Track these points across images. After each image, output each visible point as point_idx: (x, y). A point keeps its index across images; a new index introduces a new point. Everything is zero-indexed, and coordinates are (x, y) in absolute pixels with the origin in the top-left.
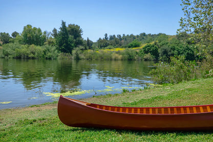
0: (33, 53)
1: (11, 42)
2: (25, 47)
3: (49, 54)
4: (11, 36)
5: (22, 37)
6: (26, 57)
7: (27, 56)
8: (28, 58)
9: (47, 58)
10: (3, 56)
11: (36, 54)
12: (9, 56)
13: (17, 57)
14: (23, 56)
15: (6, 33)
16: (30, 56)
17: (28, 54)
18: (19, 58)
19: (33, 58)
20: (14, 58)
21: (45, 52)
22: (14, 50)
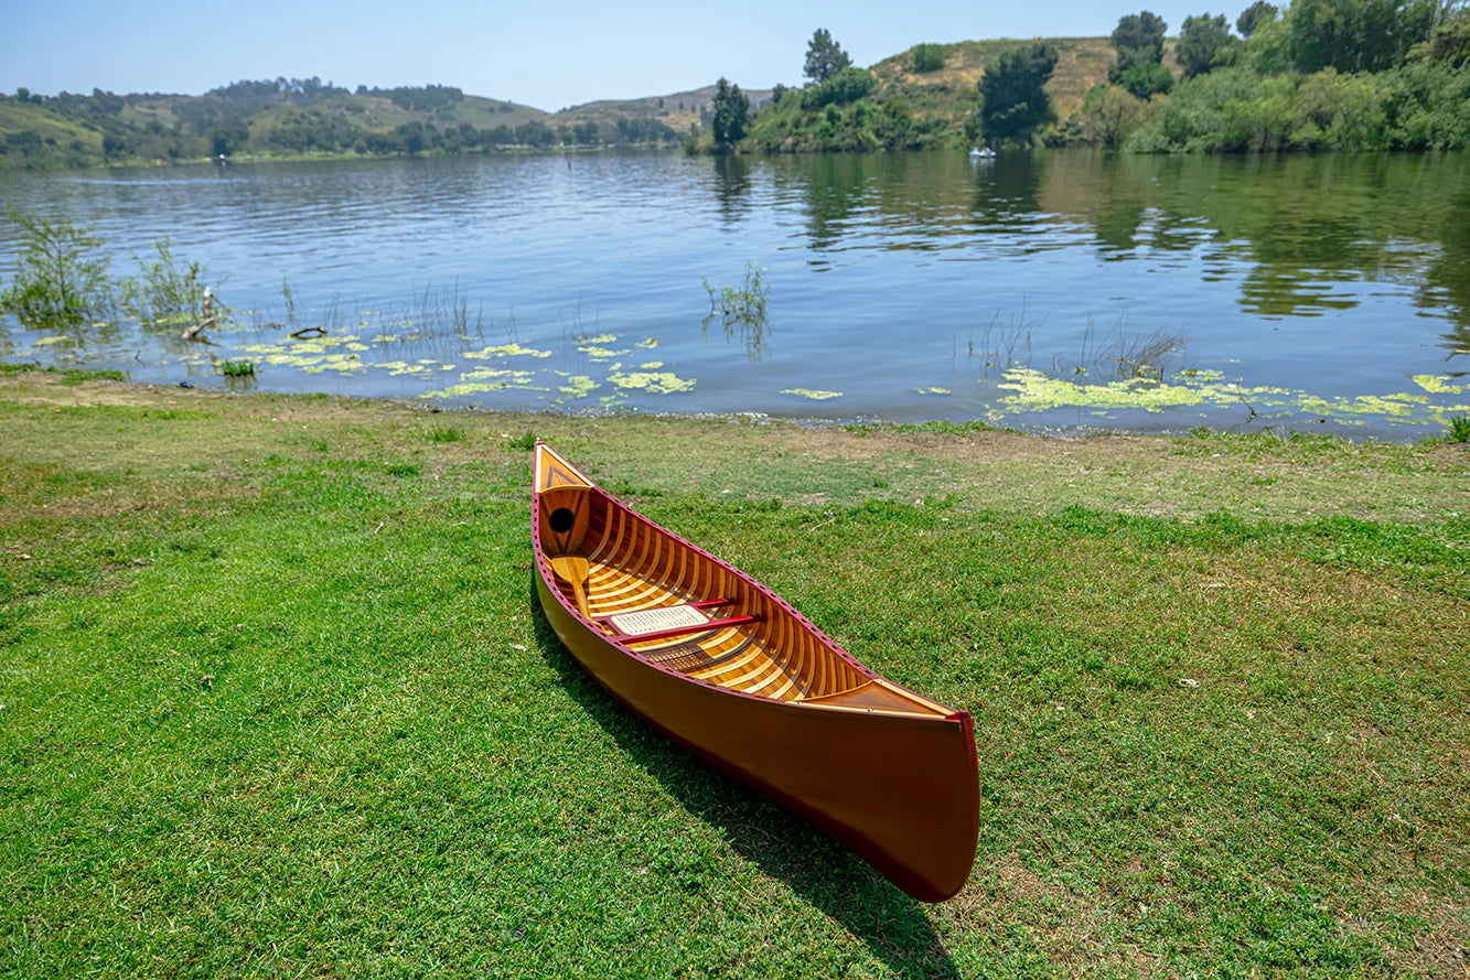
0: (1321, 120)
1: (1222, 64)
2: (1281, 89)
3: (1417, 120)
4: (1233, 31)
5: (1287, 29)
6: (1274, 144)
7: (1283, 140)
8: (1287, 149)
9: (1396, 142)
10: (1162, 142)
11: (1338, 124)
12: (1191, 142)
13: (1227, 144)
14: (1259, 137)
15: (1213, 15)
16: (1296, 137)
17: (1288, 126)
18: (1236, 150)
19: (1315, 148)
20: (1209, 151)
21: (1391, 110)
22: (1220, 108)
